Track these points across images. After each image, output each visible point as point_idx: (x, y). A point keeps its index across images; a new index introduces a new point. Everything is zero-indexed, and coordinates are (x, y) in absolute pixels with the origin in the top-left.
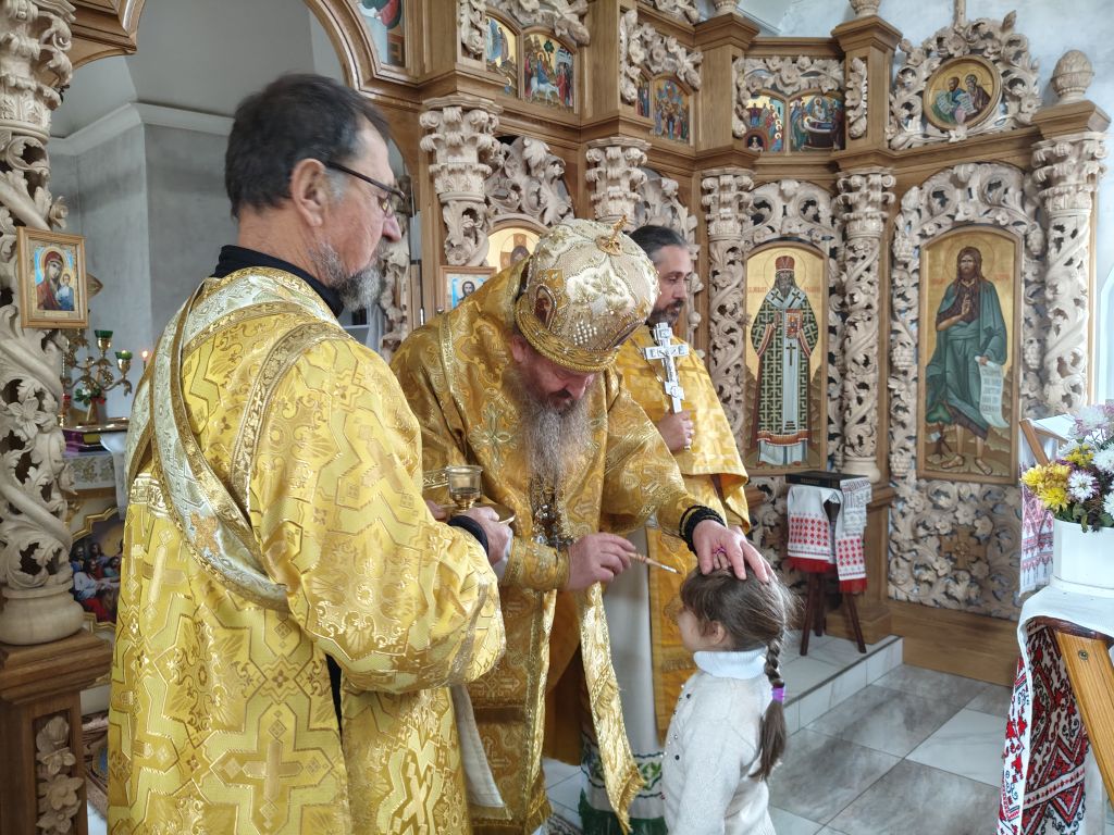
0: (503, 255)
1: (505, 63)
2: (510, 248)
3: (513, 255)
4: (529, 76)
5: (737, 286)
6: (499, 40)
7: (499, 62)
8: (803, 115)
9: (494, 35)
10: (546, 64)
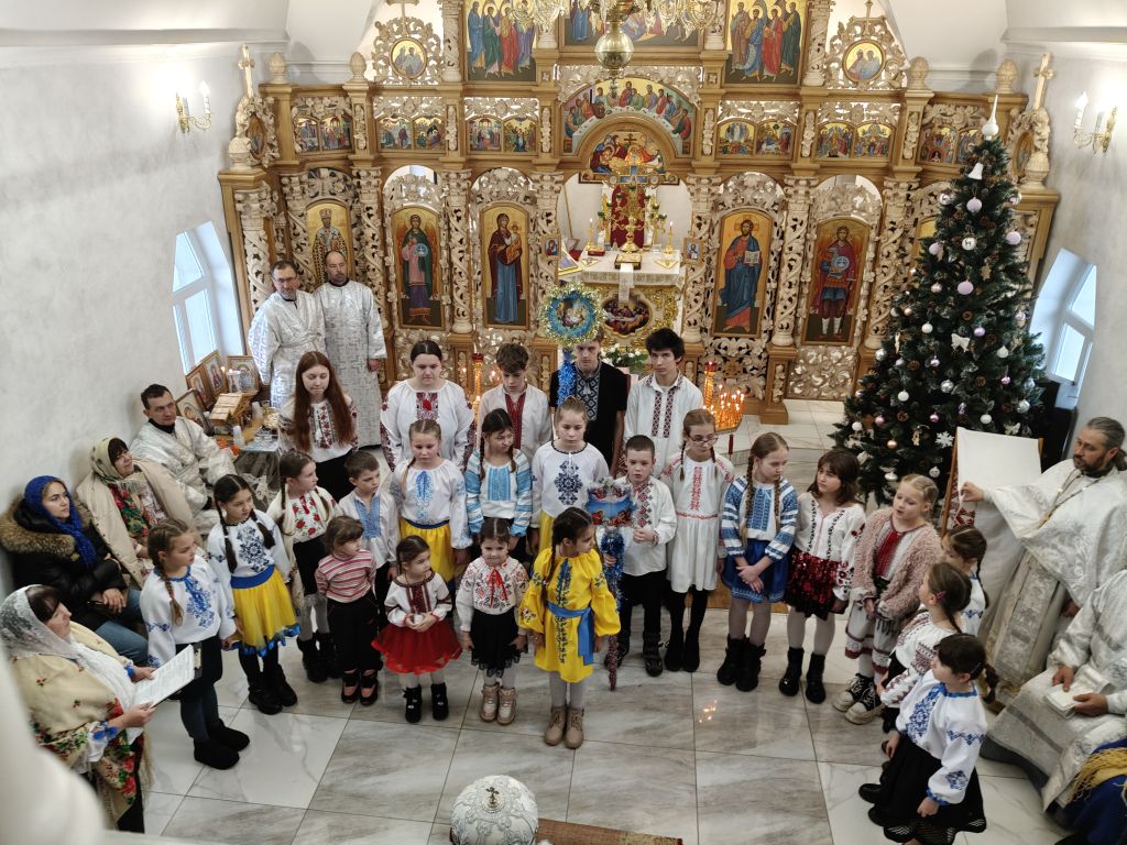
0: (736, 225)
1: (746, 141)
2: (741, 221)
3: (742, 225)
4: (760, 144)
5: (895, 242)
6: (743, 131)
7: (742, 141)
8: (969, 142)
9: (741, 130)
10: (774, 135)
